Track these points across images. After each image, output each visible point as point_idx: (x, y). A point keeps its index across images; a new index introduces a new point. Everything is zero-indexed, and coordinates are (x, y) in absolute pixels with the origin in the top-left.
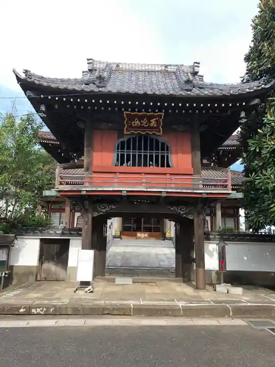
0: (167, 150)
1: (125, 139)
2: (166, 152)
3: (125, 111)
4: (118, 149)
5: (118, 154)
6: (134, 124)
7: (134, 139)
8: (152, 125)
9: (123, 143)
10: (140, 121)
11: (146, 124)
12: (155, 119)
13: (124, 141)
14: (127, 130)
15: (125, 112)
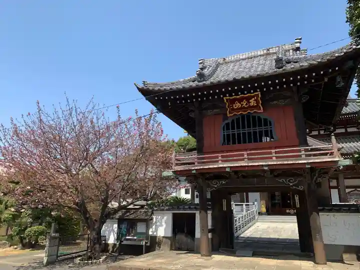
0: (271, 125)
1: (230, 121)
2: (269, 127)
3: (223, 97)
4: (224, 130)
5: (224, 135)
6: (235, 106)
7: (238, 120)
8: (252, 104)
9: (227, 124)
10: (240, 103)
11: (246, 105)
12: (253, 99)
13: (229, 123)
14: (230, 113)
15: (225, 98)
